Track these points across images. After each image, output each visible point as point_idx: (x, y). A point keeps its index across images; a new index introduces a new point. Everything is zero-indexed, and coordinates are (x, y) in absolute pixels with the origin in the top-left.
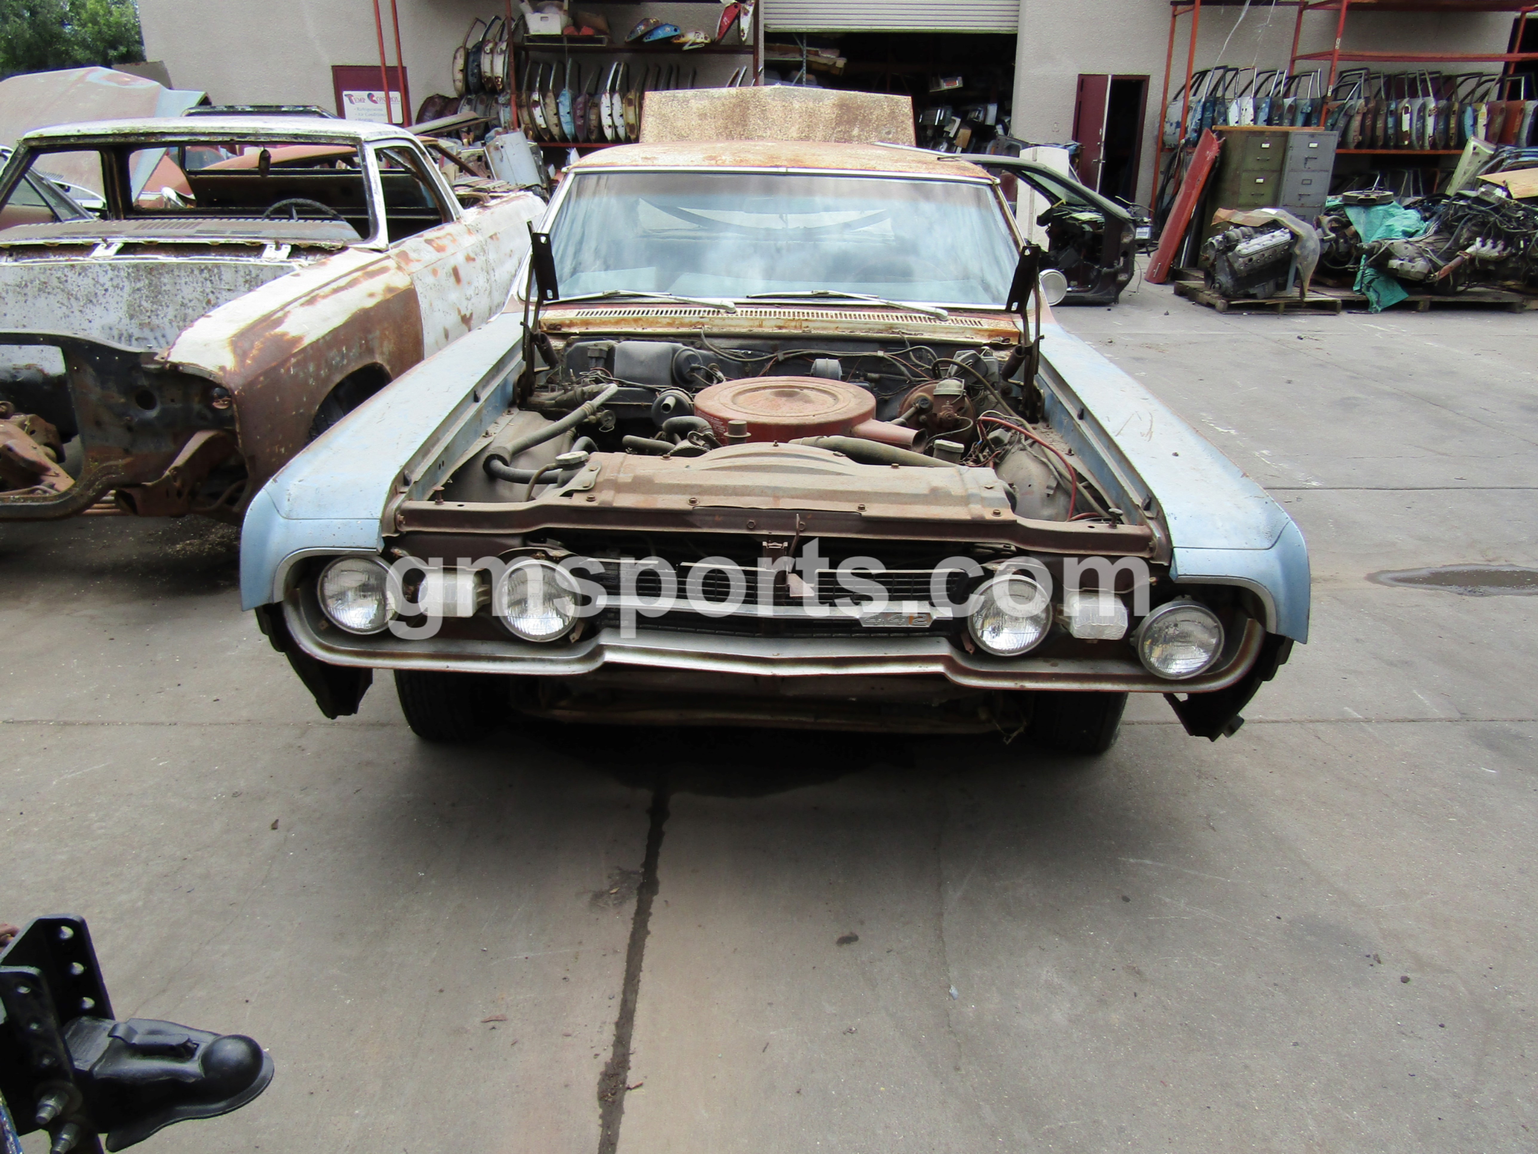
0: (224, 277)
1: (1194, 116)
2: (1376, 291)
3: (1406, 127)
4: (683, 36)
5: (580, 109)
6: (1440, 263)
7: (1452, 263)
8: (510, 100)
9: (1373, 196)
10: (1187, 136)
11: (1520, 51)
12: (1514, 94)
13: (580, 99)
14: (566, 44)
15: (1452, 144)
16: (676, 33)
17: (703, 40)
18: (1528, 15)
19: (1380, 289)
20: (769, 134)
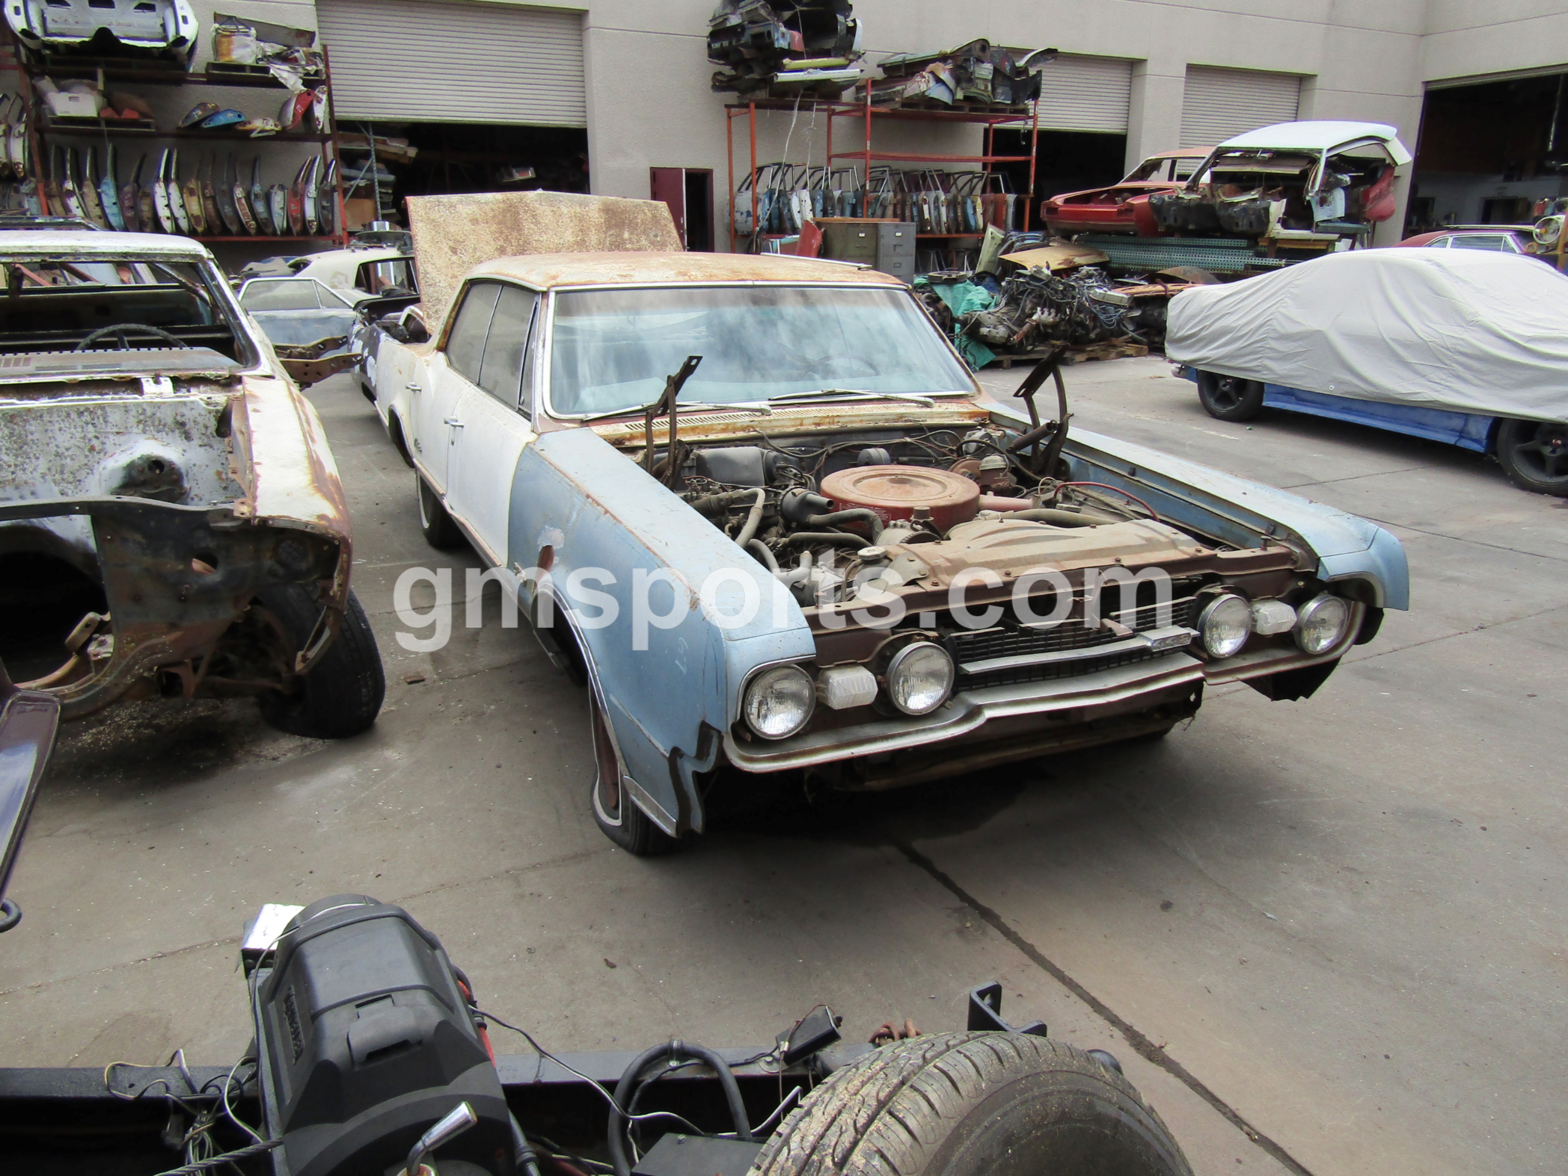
0: (110, 419)
1: (763, 206)
2: (971, 354)
3: (927, 216)
4: (250, 123)
5: (128, 199)
6: (1015, 329)
7: (1026, 328)
8: (36, 188)
9: (954, 276)
10: (760, 224)
11: (993, 155)
12: (996, 189)
13: (127, 189)
14: (104, 128)
15: (961, 229)
16: (239, 120)
17: (273, 127)
18: (995, 125)
19: (974, 352)
20: (545, 238)
